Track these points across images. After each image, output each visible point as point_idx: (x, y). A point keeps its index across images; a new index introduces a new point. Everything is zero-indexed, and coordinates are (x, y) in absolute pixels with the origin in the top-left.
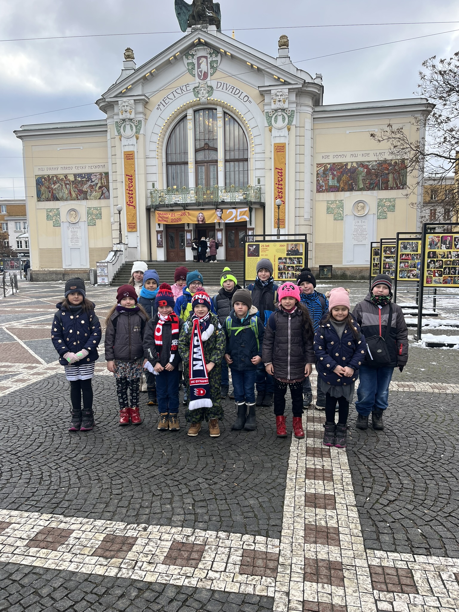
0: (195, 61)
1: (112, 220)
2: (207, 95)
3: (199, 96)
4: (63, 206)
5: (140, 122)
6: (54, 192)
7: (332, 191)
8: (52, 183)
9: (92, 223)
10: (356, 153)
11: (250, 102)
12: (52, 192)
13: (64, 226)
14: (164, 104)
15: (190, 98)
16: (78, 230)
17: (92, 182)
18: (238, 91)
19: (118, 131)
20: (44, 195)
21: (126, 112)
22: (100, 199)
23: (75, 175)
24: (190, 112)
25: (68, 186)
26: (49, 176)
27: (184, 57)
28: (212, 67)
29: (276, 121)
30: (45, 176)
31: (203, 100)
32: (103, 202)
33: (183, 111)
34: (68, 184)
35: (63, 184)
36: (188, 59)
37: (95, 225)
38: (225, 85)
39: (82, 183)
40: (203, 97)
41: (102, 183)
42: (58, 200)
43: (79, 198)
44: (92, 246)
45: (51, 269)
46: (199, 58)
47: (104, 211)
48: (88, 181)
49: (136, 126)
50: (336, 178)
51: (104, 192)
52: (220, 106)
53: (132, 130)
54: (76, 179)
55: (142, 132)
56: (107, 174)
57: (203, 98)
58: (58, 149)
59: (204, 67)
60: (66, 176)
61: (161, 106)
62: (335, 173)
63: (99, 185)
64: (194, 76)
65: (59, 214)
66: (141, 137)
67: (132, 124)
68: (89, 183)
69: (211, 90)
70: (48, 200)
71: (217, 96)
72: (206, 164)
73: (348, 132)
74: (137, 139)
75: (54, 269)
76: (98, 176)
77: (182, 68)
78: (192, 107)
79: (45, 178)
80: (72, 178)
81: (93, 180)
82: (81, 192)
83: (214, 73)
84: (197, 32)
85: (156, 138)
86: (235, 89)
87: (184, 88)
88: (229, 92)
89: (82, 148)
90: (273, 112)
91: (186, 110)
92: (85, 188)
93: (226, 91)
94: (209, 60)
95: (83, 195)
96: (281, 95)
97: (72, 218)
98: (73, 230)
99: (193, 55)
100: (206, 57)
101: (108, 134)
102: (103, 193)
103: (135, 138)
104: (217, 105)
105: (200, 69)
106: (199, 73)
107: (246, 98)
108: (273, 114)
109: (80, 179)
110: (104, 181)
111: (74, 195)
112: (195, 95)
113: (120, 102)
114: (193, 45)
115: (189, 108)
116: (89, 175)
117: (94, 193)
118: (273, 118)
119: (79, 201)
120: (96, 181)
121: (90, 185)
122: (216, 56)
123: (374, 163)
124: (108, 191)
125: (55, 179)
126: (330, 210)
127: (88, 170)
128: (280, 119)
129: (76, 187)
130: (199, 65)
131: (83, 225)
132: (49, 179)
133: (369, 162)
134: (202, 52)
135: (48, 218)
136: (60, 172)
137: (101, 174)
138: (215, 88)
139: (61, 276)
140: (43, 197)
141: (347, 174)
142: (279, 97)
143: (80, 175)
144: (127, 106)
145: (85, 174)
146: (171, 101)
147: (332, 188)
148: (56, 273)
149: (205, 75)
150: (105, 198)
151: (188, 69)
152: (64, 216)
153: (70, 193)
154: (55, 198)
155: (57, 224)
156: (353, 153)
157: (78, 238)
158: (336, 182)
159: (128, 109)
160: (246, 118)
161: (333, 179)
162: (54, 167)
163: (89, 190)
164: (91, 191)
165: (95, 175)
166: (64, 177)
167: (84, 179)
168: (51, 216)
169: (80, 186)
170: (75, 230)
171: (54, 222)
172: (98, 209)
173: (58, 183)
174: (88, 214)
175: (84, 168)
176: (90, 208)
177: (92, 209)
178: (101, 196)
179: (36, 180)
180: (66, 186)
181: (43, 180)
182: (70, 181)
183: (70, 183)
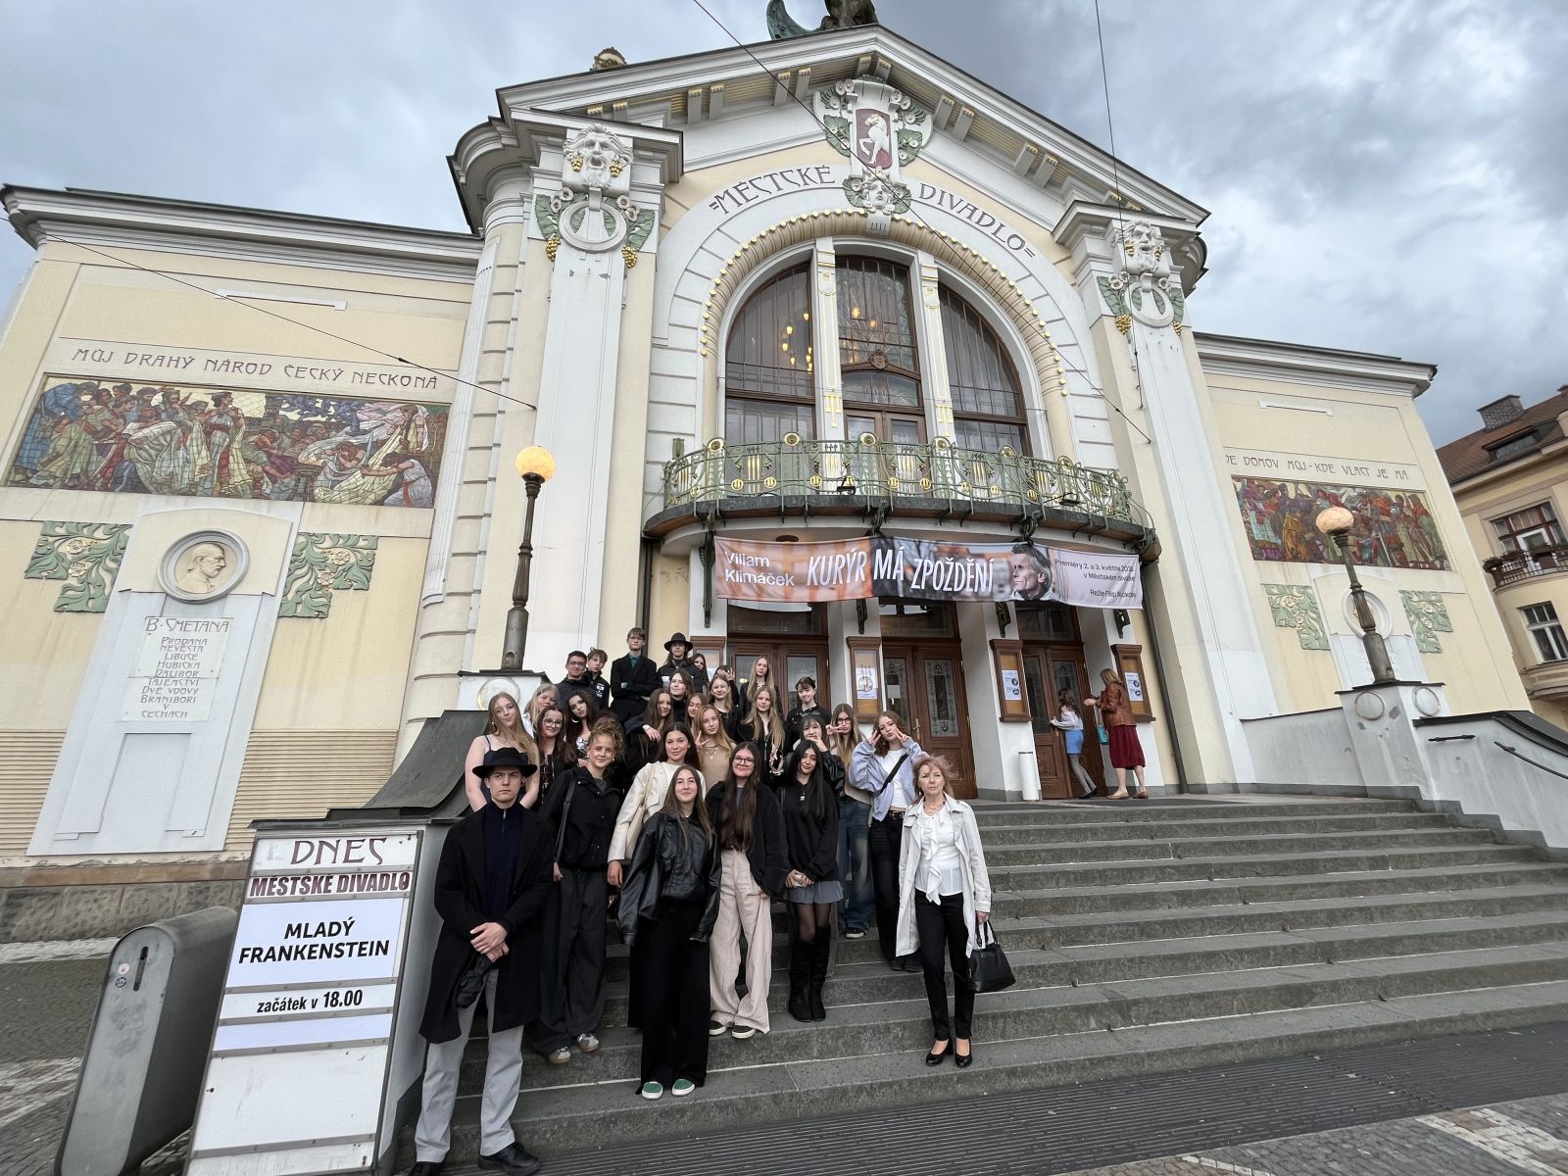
0: (852, 118)
1: (435, 585)
2: (892, 207)
3: (865, 203)
4: (158, 519)
5: (646, 215)
6: (130, 452)
8: (133, 415)
9: (306, 606)
10: (1301, 459)
11: (1030, 253)
12: (119, 454)
13: (128, 611)
14: (740, 200)
15: (837, 203)
16: (212, 635)
17: (358, 432)
18: (986, 220)
20: (60, 462)
21: (596, 162)
22: (380, 502)
23: (273, 398)
24: (825, 252)
26: (125, 385)
28: (903, 147)
29: (1139, 305)
31: (879, 218)
32: (394, 519)
34: (224, 428)
35: (197, 427)
37: (321, 615)
38: (947, 198)
39: (303, 432)
40: (880, 208)
41: (405, 443)
42: (144, 490)
43: (267, 488)
44: (278, 718)
47: (391, 563)
48: (339, 427)
49: (630, 224)
51: (409, 476)
53: (610, 230)
54: (271, 414)
55: (650, 244)
56: (439, 415)
57: (879, 213)
58: (221, 294)
59: (879, 137)
61: (727, 202)
62: (1260, 506)
65: (117, 553)
66: (646, 262)
67: (614, 210)
68: (340, 438)
69: (901, 196)
70: (79, 482)
71: (921, 216)
72: (878, 415)
73: (1264, 404)
74: (630, 264)
76: (395, 415)
78: (834, 232)
79: (99, 396)
80: (252, 406)
81: (363, 426)
83: (910, 160)
85: (700, 290)
86: (978, 214)
87: (813, 174)
88: (962, 216)
89: (341, 306)
90: (1124, 276)
91: (812, 236)
92: (309, 455)
93: (954, 212)
95: (292, 482)
97: (196, 574)
98: (177, 634)
99: (845, 100)
100: (885, 116)
102: (399, 484)
104: (918, 245)
105: (868, 140)
107: (1015, 243)
108: (1127, 285)
109: (294, 416)
110: (419, 438)
111: (239, 473)
112: (849, 198)
115: (823, 234)
116: (351, 405)
117: (355, 480)
119: (264, 503)
120: (380, 434)
121: (342, 446)
124: (433, 476)
125: (157, 400)
126: (1282, 615)
127: (345, 386)
129: (259, 446)
130: (863, 131)
131: (250, 614)
132: (123, 396)
133: (1337, 486)
134: (872, 100)
135: (41, 565)
136: (198, 374)
137: (410, 408)
138: (915, 194)
142: (1144, 238)
143: (304, 400)
145: (326, 398)
146: (763, 196)
147: (1264, 548)
151: (827, 131)
152: (139, 567)
154: (121, 478)
155: (83, 602)
156: (1294, 458)
157: (194, 677)
158: (1271, 534)
160: (1028, 290)
161: (1260, 522)
162: (167, 352)
163: (331, 465)
164: (342, 468)
165: (378, 410)
166: (208, 399)
167: (319, 418)
168: (61, 558)
169: (287, 441)
170: (192, 635)
171: (66, 588)
172: (361, 543)
173: (171, 418)
174: (297, 560)
175: (331, 375)
176: (313, 538)
177: (328, 543)
178: (390, 493)
179: (43, 396)
180: (208, 434)
181: (86, 398)
182: (235, 419)
183: (238, 427)
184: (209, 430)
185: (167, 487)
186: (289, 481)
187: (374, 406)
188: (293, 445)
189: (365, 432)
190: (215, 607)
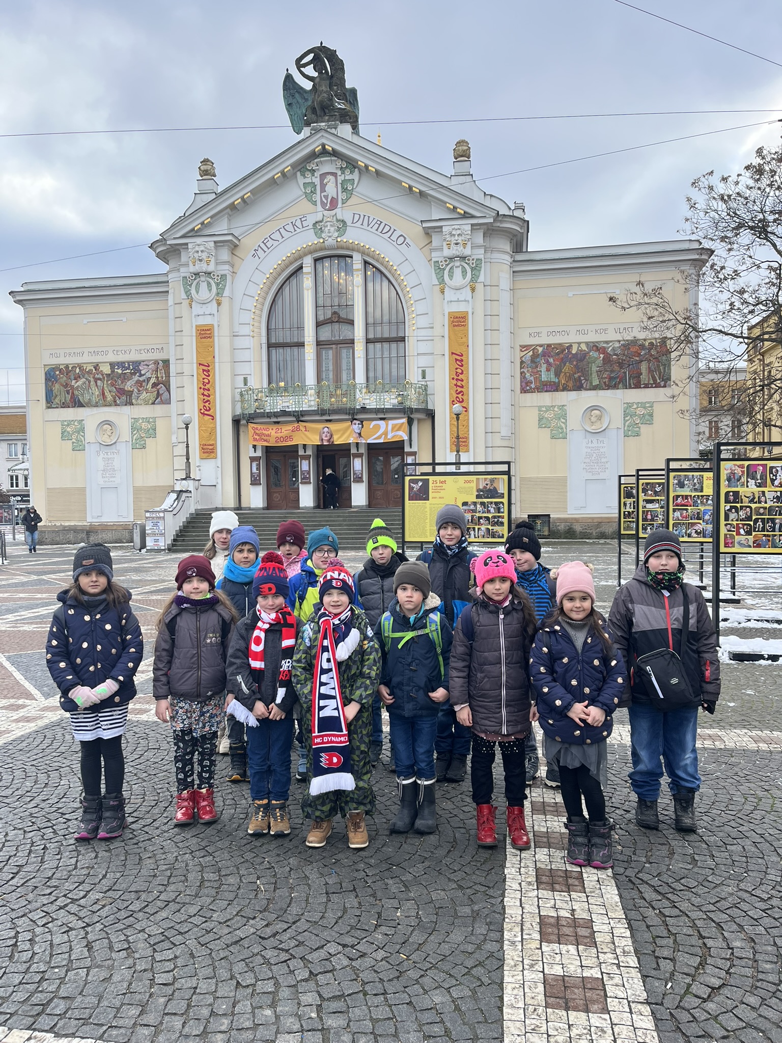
0: (317, 181)
1: (174, 439)
2: (336, 234)
3: (323, 235)
4: (91, 417)
5: (224, 277)
6: (76, 392)
7: (546, 391)
8: (72, 377)
9: (139, 445)
10: (586, 328)
11: (408, 245)
12: (73, 393)
13: (91, 450)
14: (265, 249)
15: (309, 239)
16: (115, 456)
17: (141, 375)
18: (387, 228)
19: (186, 293)
20: (58, 398)
21: (201, 260)
22: (153, 403)
23: (112, 365)
24: (308, 262)
25: (99, 382)
26: (67, 367)
27: (299, 173)
28: (345, 190)
29: (451, 276)
30: (62, 367)
31: (330, 242)
32: (159, 410)
33: (296, 260)
34: (100, 379)
35: (92, 380)
36: (305, 177)
37: (144, 448)
38: (366, 218)
39: (124, 378)
40: (330, 237)
41: (157, 377)
42: (83, 406)
43: (118, 402)
44: (139, 484)
45: (67, 524)
46: (323, 176)
47: (160, 425)
48: (135, 374)
49: (217, 284)
50: (553, 369)
51: (161, 392)
52: (358, 251)
53: (210, 290)
54: (113, 371)
55: (227, 293)
56: (166, 363)
57: (330, 240)
58: (85, 322)
59: (331, 189)
60: (96, 367)
61: (260, 252)
62: (551, 360)
63: (153, 380)
64: (315, 203)
65: (83, 430)
66: (225, 302)
67: (210, 280)
68: (136, 378)
69: (342, 225)
70: (64, 405)
71: (353, 236)
72: (334, 346)
73: (570, 294)
74: (219, 304)
75: (72, 524)
76: (152, 366)
77: (294, 191)
78: (311, 253)
79: (60, 370)
80: (106, 369)
81: (143, 372)
82: (122, 392)
83: (347, 199)
84: (320, 135)
85: (250, 304)
86: (382, 225)
87: (298, 224)
88: (374, 230)
89: (125, 320)
90: (446, 261)
91: (301, 257)
92: (129, 386)
93: (369, 228)
94: (340, 179)
95: (125, 398)
96: (458, 235)
97: (106, 436)
98: (106, 456)
99: (313, 171)
100: (334, 175)
101: (170, 297)
102: (158, 395)
103: (214, 303)
104: (353, 250)
105: (325, 194)
106: (324, 199)
107: (401, 240)
108: (447, 265)
109: (120, 371)
110: (161, 374)
111: (109, 397)
112: (316, 234)
113: (190, 246)
114: (313, 156)
115: (305, 255)
116: (137, 364)
117: (144, 395)
118: (446, 272)
119: (118, 408)
120: (148, 375)
121: (138, 382)
122: (352, 172)
123: (617, 345)
124: (169, 391)
125: (78, 370)
126: (544, 421)
127: (134, 357)
128: (458, 272)
129: (113, 385)
130: (323, 187)
131: (124, 449)
132: (67, 370)
133: (607, 342)
134: (328, 166)
135: (65, 436)
136: (86, 359)
137: (156, 362)
138: (349, 223)
139: (84, 535)
140: (57, 400)
141: (571, 363)
142: (456, 237)
143: (121, 364)
144: (202, 251)
145: (128, 363)
146: (276, 243)
147: (546, 385)
148: (75, 530)
149: (334, 204)
150: (162, 403)
151: (305, 193)
152: (90, 434)
153: (103, 394)
154: (77, 403)
155: (79, 447)
156: (580, 328)
157: (114, 470)
158: (553, 376)
159: (204, 256)
160: (402, 271)
161: (548, 370)
162: (76, 351)
163: (136, 390)
164: (139, 391)
165: (146, 365)
166: (92, 368)
167: (128, 371)
168: (68, 432)
169: (120, 382)
170: (110, 456)
171: (73, 443)
172: (151, 420)
173: (84, 377)
174: (133, 429)
175: (128, 352)
176: (136, 420)
177: (141, 421)
178: (156, 399)
179: (46, 374)
180: (96, 382)
181: (57, 373)
182: (102, 375)
183: (104, 378)
184: (96, 380)
185: (89, 404)
186: (124, 398)
187: (145, 363)
188: (122, 383)
189: (144, 375)
190: (114, 446)
